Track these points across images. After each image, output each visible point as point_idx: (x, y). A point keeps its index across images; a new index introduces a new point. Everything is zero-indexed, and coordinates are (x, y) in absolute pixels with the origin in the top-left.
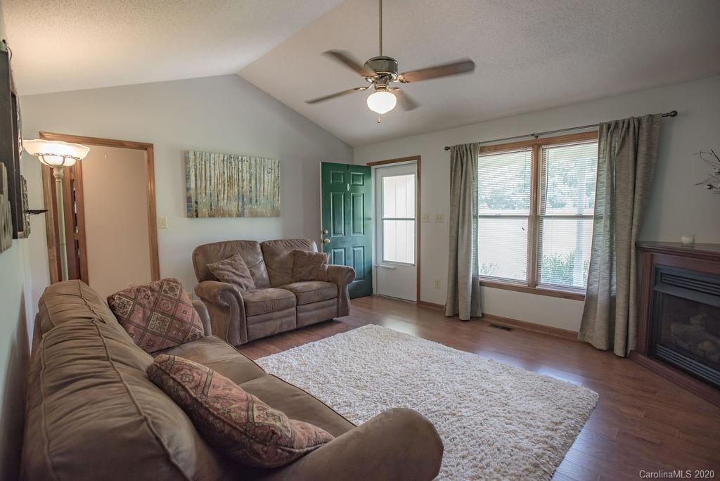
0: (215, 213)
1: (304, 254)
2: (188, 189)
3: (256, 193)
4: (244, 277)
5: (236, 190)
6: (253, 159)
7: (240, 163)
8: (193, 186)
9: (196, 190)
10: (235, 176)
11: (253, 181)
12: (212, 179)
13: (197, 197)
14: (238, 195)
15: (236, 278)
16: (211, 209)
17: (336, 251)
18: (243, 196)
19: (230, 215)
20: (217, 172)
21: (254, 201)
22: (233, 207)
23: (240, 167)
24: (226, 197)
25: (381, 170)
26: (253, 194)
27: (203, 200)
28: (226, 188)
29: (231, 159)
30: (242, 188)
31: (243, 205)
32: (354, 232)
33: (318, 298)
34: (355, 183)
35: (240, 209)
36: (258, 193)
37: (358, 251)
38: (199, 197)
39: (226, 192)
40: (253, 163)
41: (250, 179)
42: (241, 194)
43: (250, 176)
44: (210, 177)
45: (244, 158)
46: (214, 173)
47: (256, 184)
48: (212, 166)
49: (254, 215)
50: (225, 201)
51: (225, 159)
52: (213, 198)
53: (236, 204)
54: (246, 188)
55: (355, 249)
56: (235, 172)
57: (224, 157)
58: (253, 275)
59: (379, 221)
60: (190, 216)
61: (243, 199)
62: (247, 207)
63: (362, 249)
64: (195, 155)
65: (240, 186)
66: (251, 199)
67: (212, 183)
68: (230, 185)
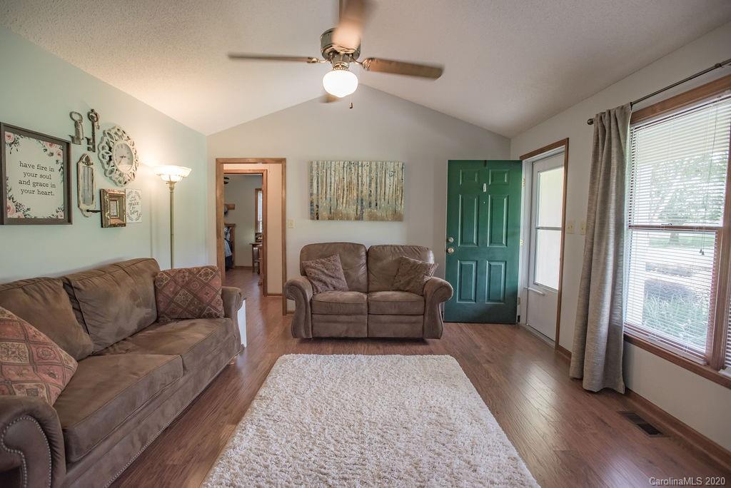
0: (334, 216)
1: (409, 262)
2: (312, 194)
3: (376, 197)
4: (333, 277)
5: (355, 195)
6: (374, 164)
7: (360, 168)
8: (315, 192)
9: (318, 196)
10: (355, 181)
11: (373, 185)
12: (332, 185)
13: (318, 202)
14: (357, 199)
15: (324, 277)
16: (331, 213)
17: (464, 263)
18: (362, 200)
19: (348, 219)
20: (337, 178)
21: (373, 204)
22: (352, 211)
23: (360, 172)
24: (345, 202)
26: (373, 198)
27: (324, 204)
28: (345, 193)
29: (351, 165)
30: (362, 192)
31: (362, 209)
32: (491, 242)
33: (394, 311)
34: (496, 182)
35: (359, 213)
36: (378, 197)
37: (495, 266)
38: (320, 201)
39: (345, 196)
40: (374, 167)
41: (370, 183)
42: (360, 198)
43: (370, 181)
44: (331, 183)
45: (364, 163)
46: (334, 179)
47: (377, 187)
48: (333, 173)
49: (373, 218)
50: (344, 205)
51: (346, 165)
52: (332, 202)
53: (355, 207)
54: (366, 192)
55: (492, 263)
56: (354, 177)
57: (344, 163)
58: (347, 276)
59: (533, 230)
60: (312, 219)
61: (362, 203)
62: (366, 211)
63: (503, 265)
64: (318, 164)
65: (360, 192)
66: (370, 203)
67: (332, 188)
68: (350, 189)
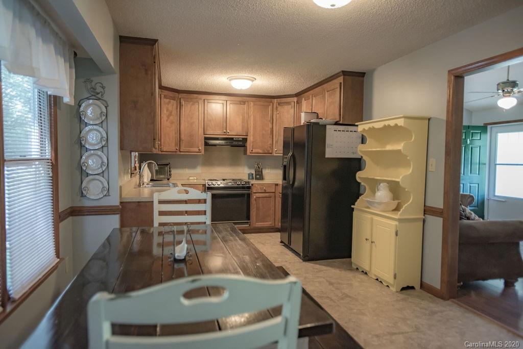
25: (495, 128)
32: (471, 172)
34: (473, 138)
37: (473, 186)
55: (471, 185)
59: (492, 165)
63: (477, 185)
